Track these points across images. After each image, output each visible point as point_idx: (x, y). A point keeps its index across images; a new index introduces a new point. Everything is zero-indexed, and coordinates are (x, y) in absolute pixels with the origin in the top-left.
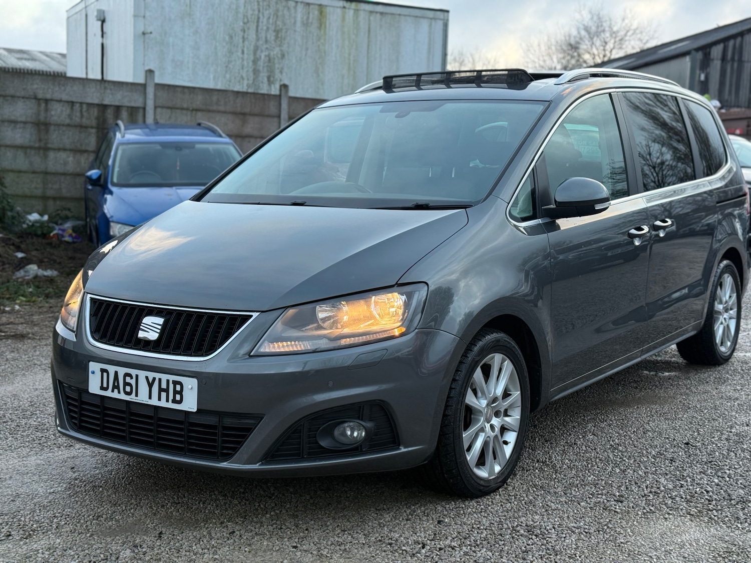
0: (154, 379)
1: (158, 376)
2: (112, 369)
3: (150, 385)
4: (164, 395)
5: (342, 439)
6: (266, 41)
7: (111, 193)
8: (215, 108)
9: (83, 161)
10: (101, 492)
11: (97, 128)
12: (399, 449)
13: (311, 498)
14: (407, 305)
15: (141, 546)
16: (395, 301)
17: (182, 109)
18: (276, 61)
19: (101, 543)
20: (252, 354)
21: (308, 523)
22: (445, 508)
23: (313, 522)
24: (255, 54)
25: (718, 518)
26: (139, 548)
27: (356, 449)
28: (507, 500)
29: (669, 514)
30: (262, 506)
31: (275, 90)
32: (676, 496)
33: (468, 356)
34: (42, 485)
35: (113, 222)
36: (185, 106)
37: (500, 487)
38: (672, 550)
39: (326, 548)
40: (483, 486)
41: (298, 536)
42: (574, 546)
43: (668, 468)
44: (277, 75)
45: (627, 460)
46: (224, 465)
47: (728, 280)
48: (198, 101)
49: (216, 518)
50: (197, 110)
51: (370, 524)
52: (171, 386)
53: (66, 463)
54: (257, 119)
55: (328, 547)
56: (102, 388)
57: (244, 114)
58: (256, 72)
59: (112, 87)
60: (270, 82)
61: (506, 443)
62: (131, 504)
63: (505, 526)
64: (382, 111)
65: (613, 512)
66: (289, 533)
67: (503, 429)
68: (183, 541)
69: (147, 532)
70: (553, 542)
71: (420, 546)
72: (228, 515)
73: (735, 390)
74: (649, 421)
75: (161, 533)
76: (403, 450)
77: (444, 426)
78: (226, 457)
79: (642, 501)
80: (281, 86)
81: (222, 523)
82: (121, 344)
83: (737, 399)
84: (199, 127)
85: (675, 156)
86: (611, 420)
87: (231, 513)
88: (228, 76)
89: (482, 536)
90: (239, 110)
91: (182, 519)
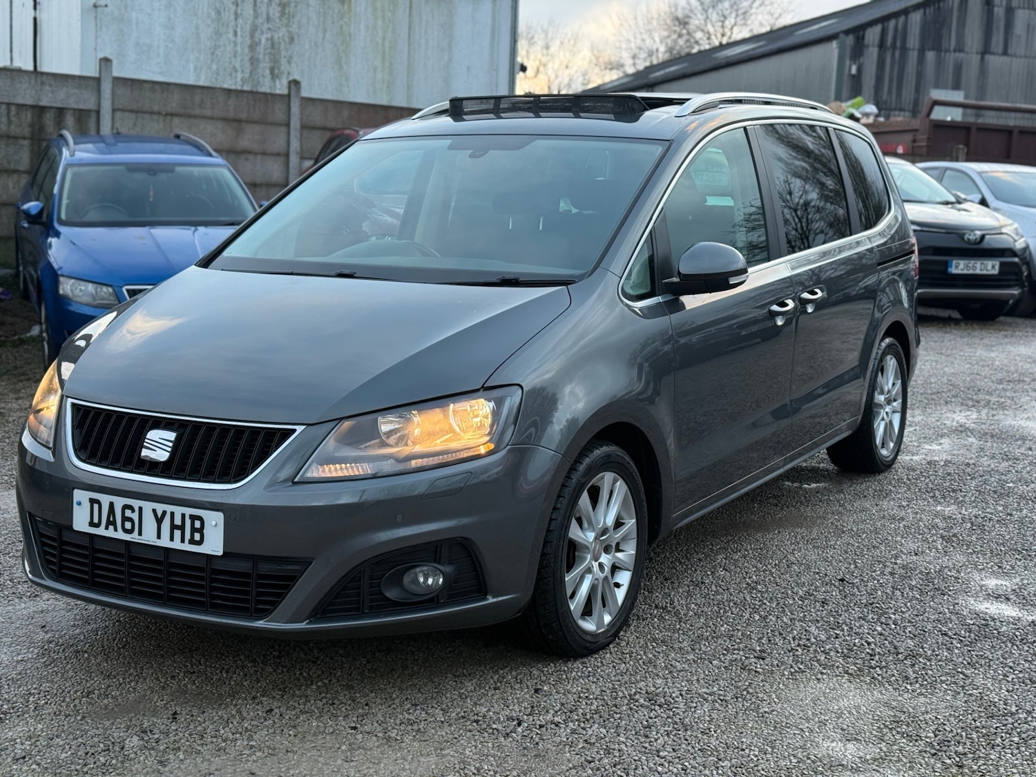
0: (164, 513)
1: (169, 508)
2: (105, 499)
3: (159, 521)
4: (177, 533)
5: (414, 588)
6: (268, 19)
7: (57, 234)
8: (198, 111)
9: (11, 185)
10: (87, 659)
11: (32, 138)
12: (485, 599)
13: (368, 662)
14: (496, 414)
15: (151, 731)
16: (481, 409)
17: (152, 113)
18: (282, 47)
19: (98, 729)
20: (296, 480)
21: (368, 696)
22: (543, 671)
23: (374, 694)
24: (252, 37)
25: (883, 678)
26: (149, 733)
27: (431, 600)
28: (620, 659)
29: (822, 673)
30: (305, 674)
31: (281, 88)
32: (830, 650)
33: (572, 477)
34: (5, 650)
35: (63, 276)
36: (156, 108)
37: (610, 643)
38: (827, 720)
39: (394, 728)
40: (590, 642)
41: (356, 713)
42: (707, 718)
43: (819, 613)
44: (284, 66)
45: (768, 604)
46: (260, 624)
47: (891, 363)
48: (175, 101)
49: (246, 691)
50: (172, 115)
51: (448, 695)
52: (188, 522)
53: (34, 620)
54: (257, 128)
55: (396, 727)
56: (92, 524)
57: (239, 121)
58: (254, 61)
59: (52, 82)
60: (274, 75)
61: (618, 585)
62: (130, 675)
63: (620, 694)
64: (451, 148)
65: (753, 673)
66: (343, 709)
67: (615, 568)
68: (207, 723)
69: (157, 713)
70: (681, 713)
71: (514, 723)
72: (261, 687)
73: (899, 506)
74: (794, 550)
75: (175, 713)
76: (491, 600)
77: (542, 567)
78: (263, 614)
79: (788, 657)
80: (290, 83)
81: (254, 698)
82: (116, 466)
83: (903, 519)
84: (177, 140)
85: (822, 194)
86: (746, 550)
87: (265, 684)
88: (214, 67)
89: (592, 708)
90: (231, 115)
91: (201, 694)
